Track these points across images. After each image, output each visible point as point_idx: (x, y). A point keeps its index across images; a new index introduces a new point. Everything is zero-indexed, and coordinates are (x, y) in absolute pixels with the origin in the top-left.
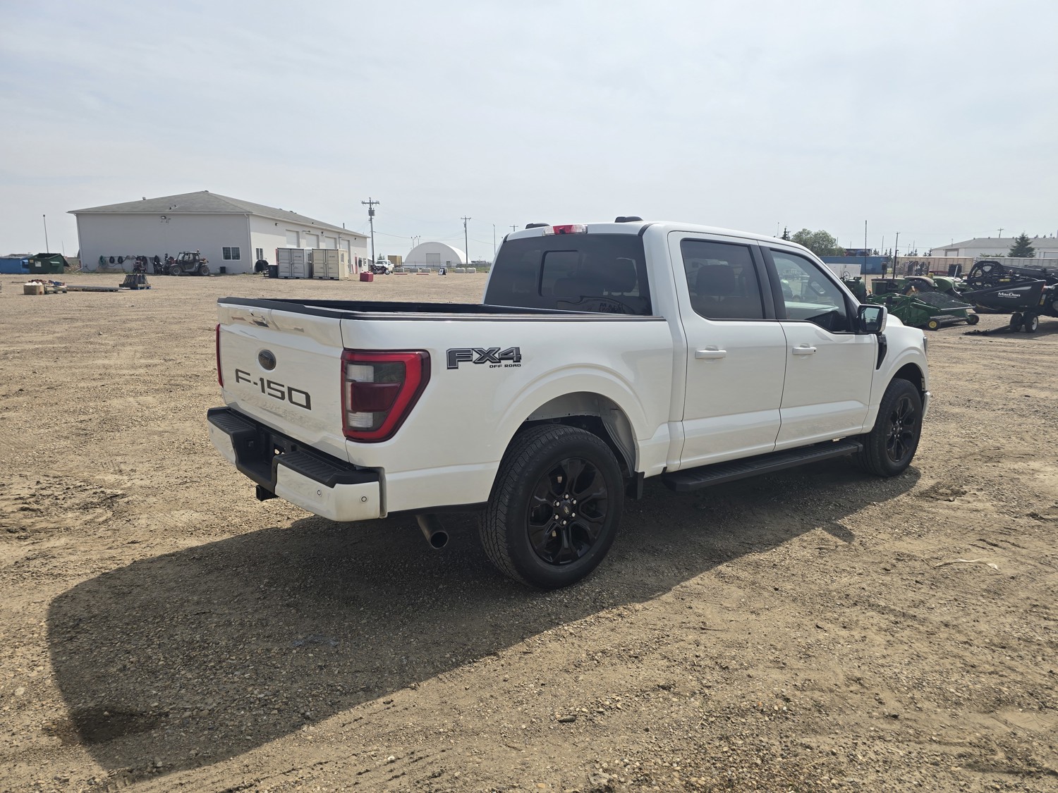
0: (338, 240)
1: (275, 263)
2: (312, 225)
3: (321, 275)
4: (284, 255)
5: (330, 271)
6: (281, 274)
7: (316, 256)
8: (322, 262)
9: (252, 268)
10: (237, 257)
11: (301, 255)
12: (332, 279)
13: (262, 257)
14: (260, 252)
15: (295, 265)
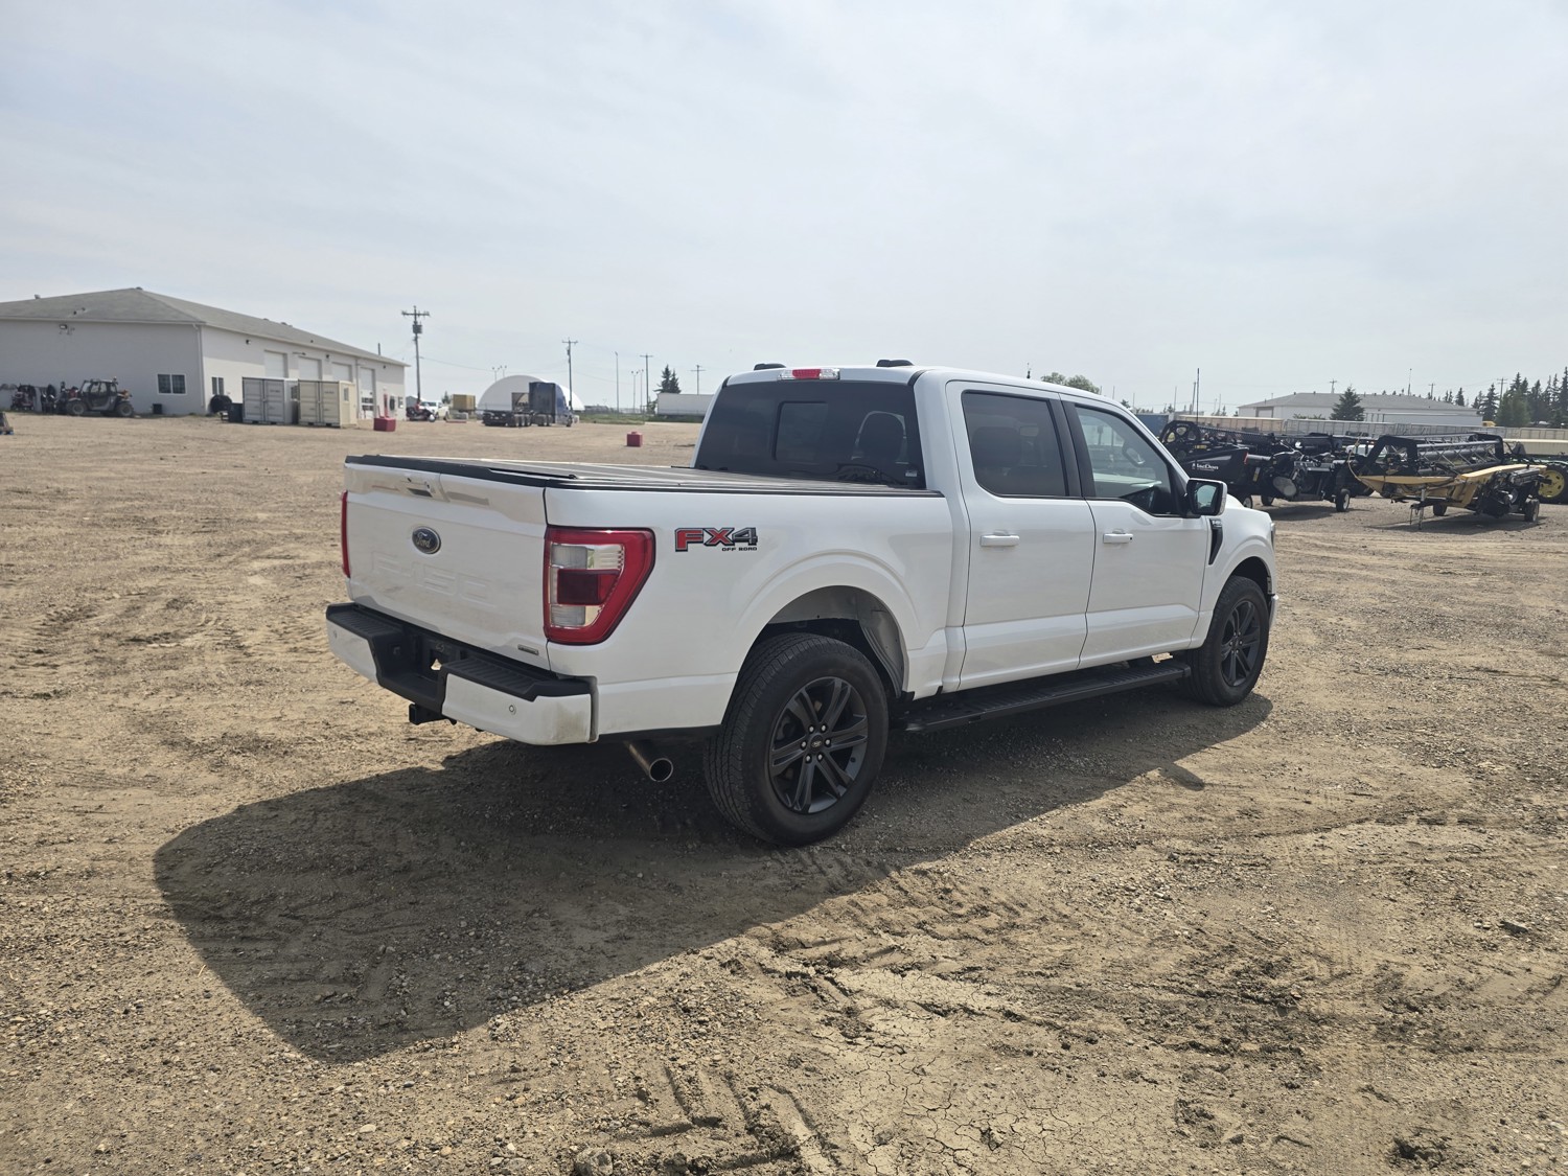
0: (354, 368)
1: (241, 401)
2: (311, 345)
3: (311, 419)
4: (255, 389)
5: (326, 413)
6: (247, 417)
7: (303, 390)
8: (314, 400)
9: (204, 407)
10: (180, 389)
11: (278, 388)
12: (329, 425)
13: (221, 390)
14: (218, 383)
15: (270, 404)
